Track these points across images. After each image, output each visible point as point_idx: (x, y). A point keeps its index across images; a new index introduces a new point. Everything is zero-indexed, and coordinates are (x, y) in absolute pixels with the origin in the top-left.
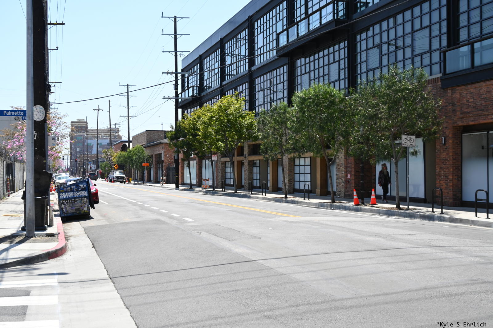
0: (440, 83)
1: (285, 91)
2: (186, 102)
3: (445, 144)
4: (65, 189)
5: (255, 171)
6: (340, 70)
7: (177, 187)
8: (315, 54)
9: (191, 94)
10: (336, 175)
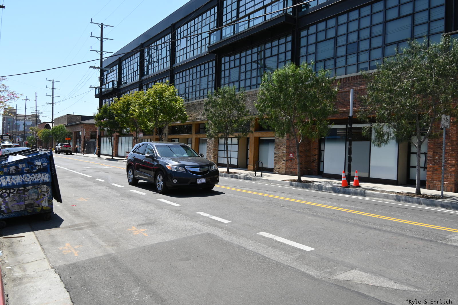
2: (108, 92)
4: (5, 170)
7: (99, 156)
9: (111, 86)
10: (275, 153)
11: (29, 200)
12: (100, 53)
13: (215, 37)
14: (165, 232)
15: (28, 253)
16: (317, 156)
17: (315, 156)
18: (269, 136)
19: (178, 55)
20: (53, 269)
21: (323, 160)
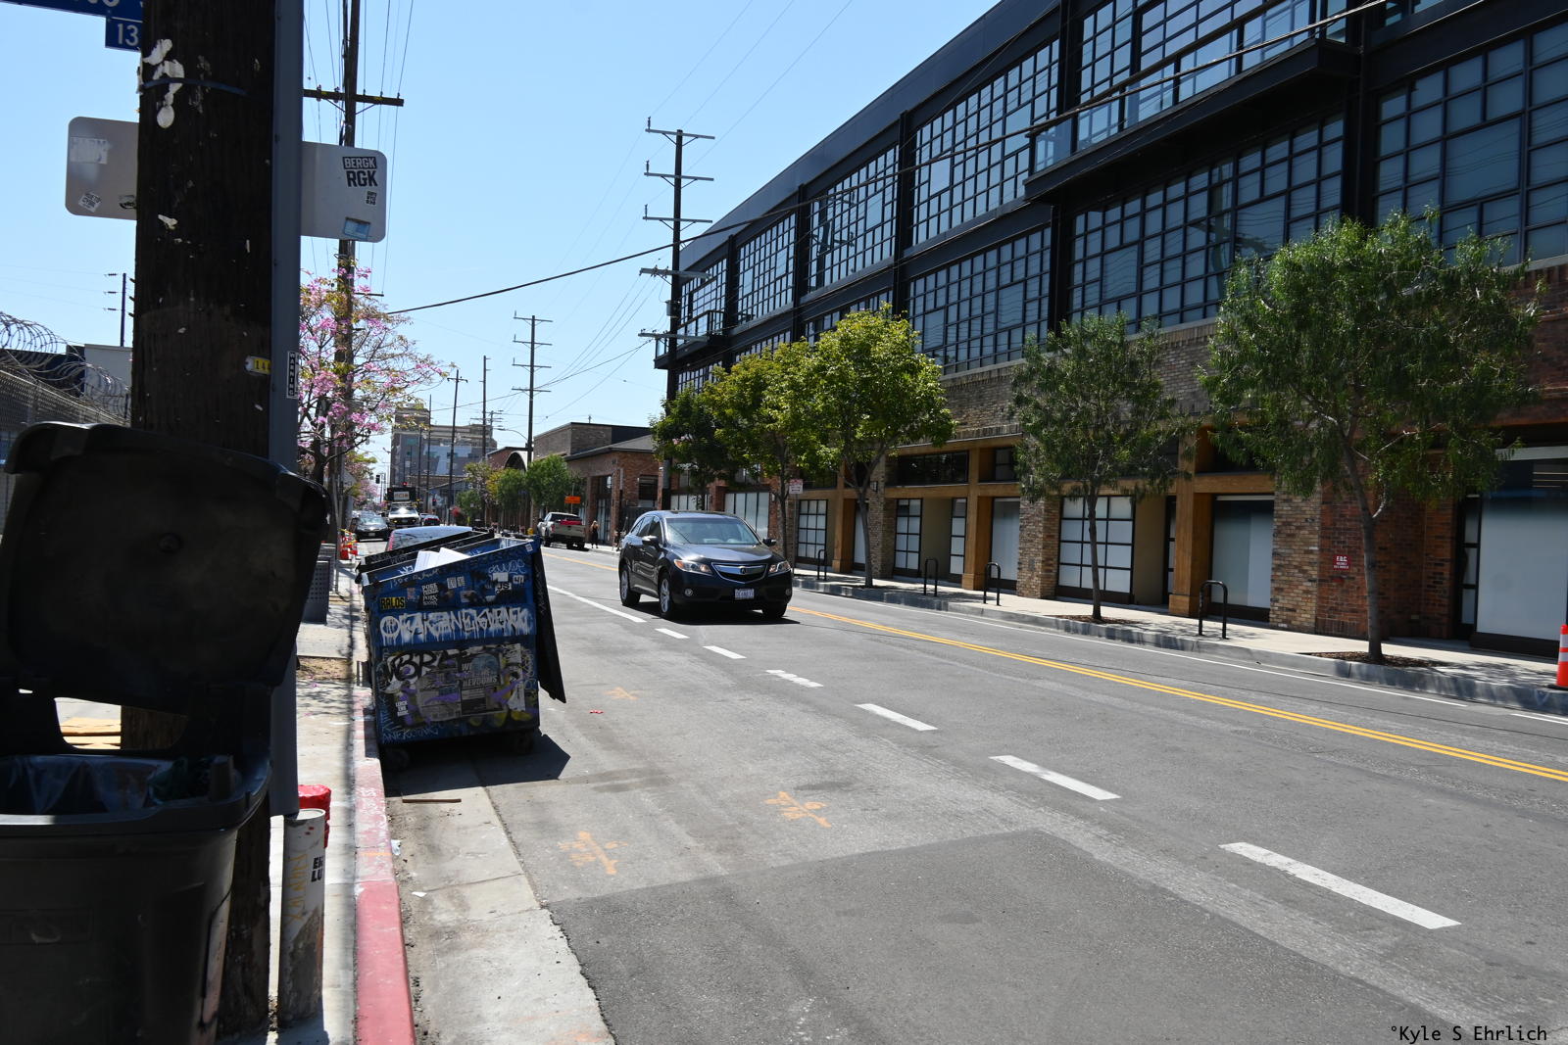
5: (902, 529)
9: (703, 330)
10: (1275, 554)
11: (472, 688)
12: (672, 224)
13: (1051, 145)
14: (888, 817)
15: (473, 854)
16: (1447, 565)
17: (1442, 565)
18: (1251, 489)
19: (923, 216)
20: (545, 911)
21: (1472, 581)
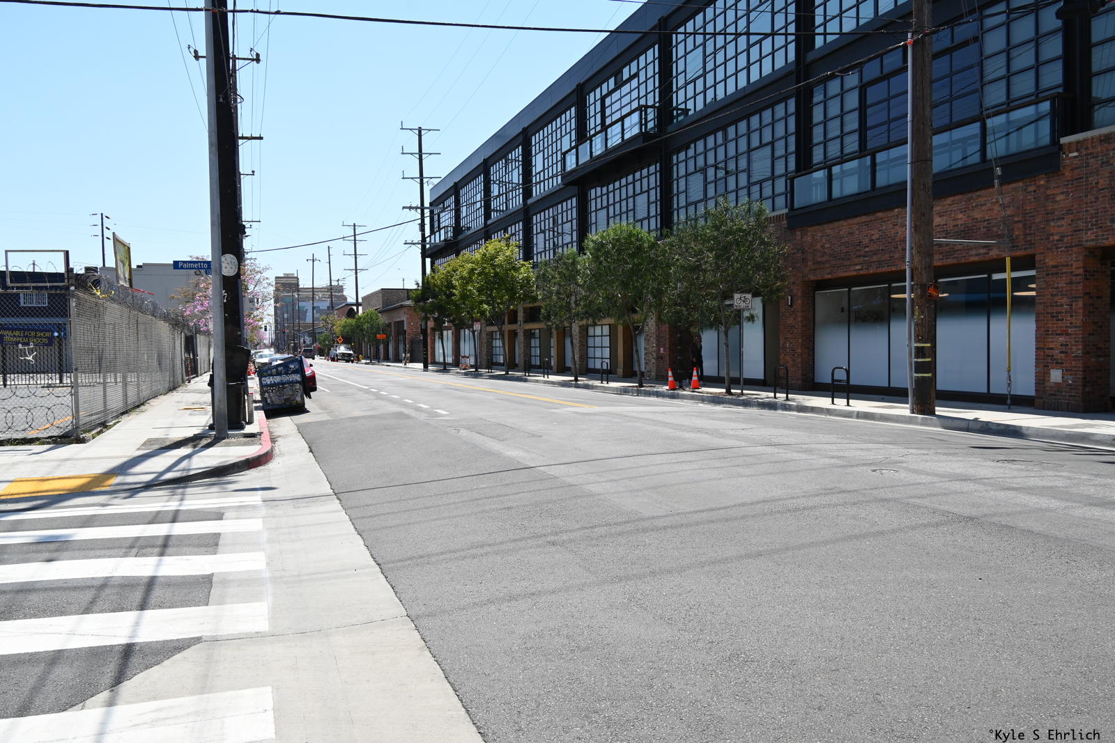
0: (785, 222)
1: (575, 233)
2: (436, 249)
3: (791, 306)
4: (269, 372)
5: (533, 345)
6: (649, 203)
7: (426, 367)
8: (615, 181)
9: (443, 237)
10: (645, 348)
11: (286, 395)
12: (418, 180)
